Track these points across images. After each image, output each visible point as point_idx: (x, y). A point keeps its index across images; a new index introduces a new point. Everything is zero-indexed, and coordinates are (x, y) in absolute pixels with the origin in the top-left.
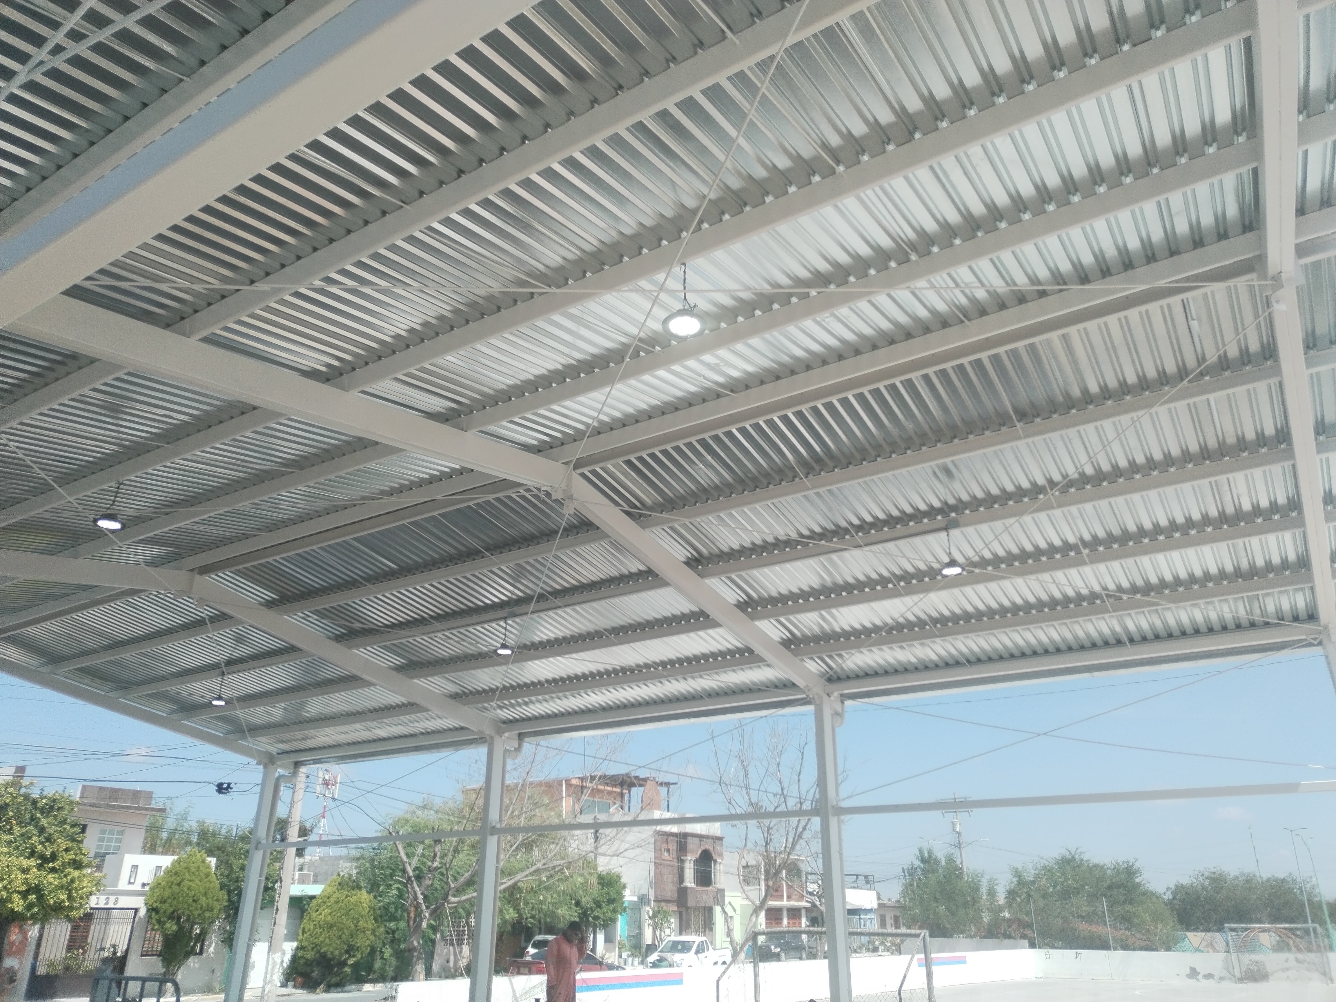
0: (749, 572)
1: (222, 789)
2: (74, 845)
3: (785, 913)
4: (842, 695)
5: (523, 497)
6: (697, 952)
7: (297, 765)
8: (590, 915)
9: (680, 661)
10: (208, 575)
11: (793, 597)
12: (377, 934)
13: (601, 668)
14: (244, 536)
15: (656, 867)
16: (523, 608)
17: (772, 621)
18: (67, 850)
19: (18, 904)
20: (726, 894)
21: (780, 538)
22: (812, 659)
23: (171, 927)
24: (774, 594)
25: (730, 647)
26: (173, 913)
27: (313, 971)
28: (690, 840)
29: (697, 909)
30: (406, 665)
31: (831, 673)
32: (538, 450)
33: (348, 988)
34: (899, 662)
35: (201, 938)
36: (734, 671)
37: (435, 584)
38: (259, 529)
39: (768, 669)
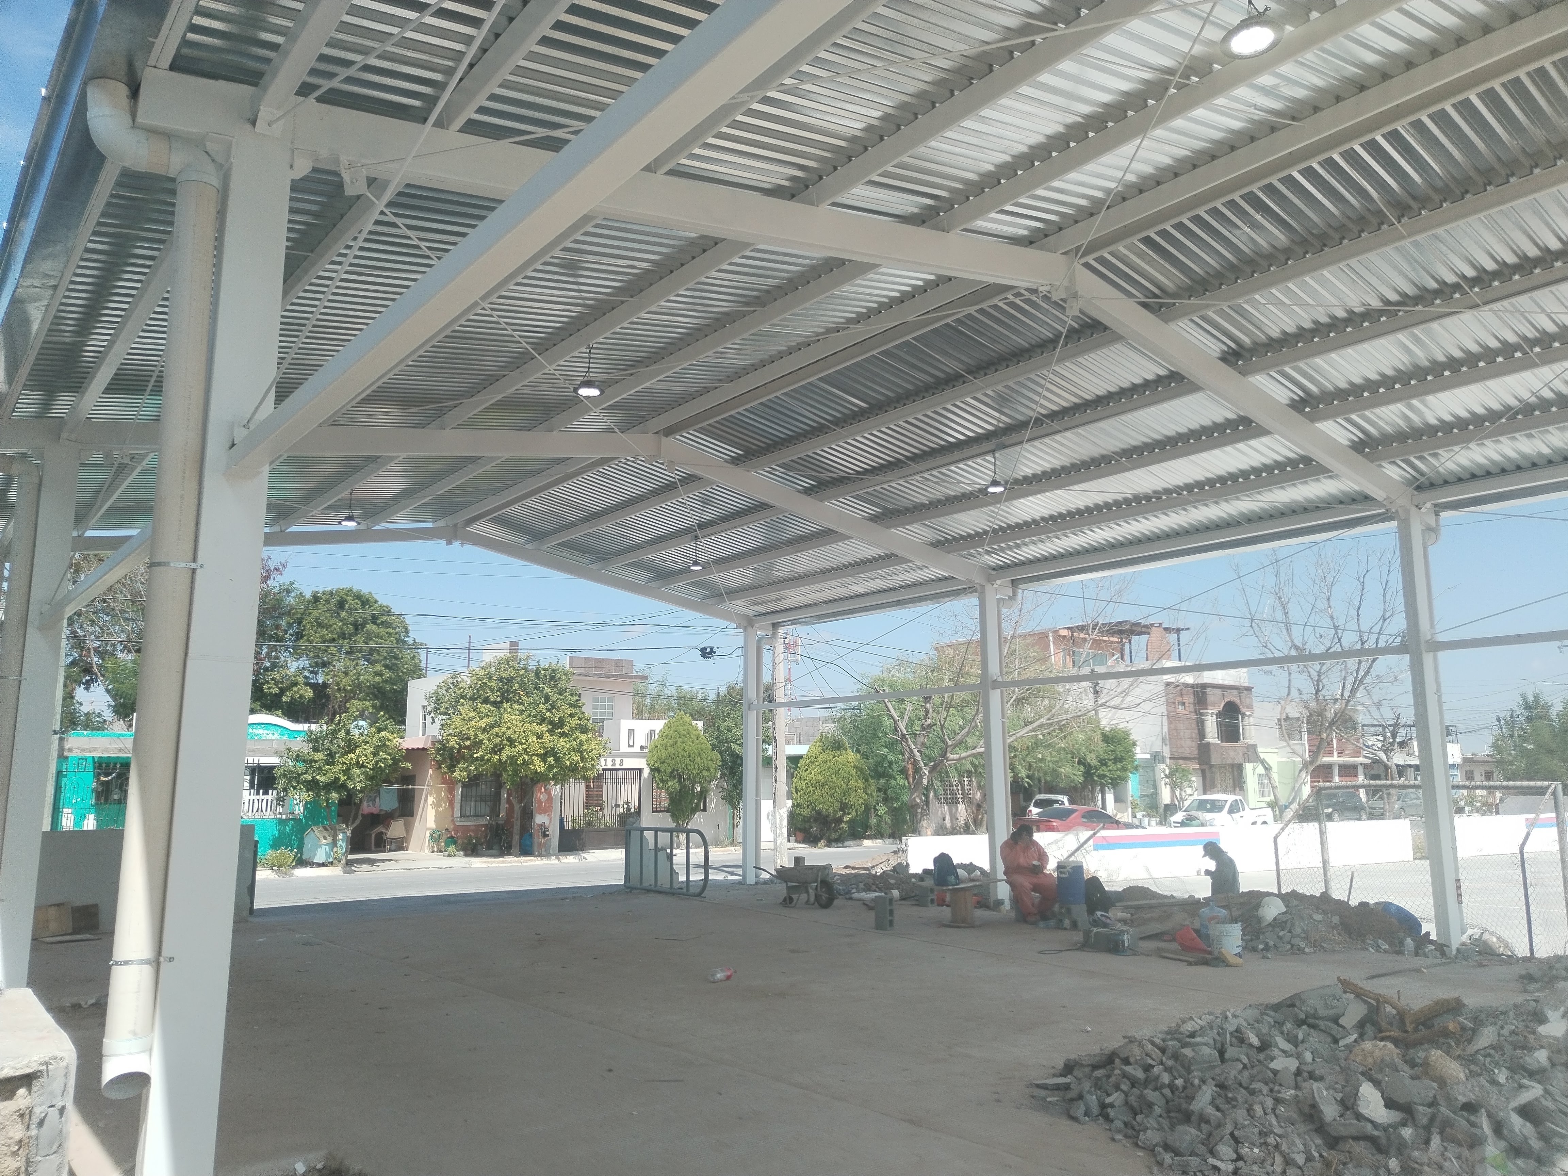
0: (1309, 361)
1: (707, 653)
2: (577, 710)
3: (1336, 770)
4: (1435, 505)
5: (1012, 305)
6: (1231, 812)
7: (775, 626)
8: (1094, 773)
9: (1211, 482)
10: (673, 436)
11: (1371, 385)
12: (869, 792)
13: (1109, 498)
14: (706, 390)
15: (1170, 722)
16: (1015, 437)
17: (1339, 420)
18: (571, 716)
19: (539, 766)
20: (1259, 750)
21: (1356, 310)
22: (1394, 463)
23: (674, 784)
24: (1343, 385)
25: (1279, 458)
26: (672, 772)
27: (812, 828)
28: (1209, 691)
29: (1222, 766)
30: (883, 514)
31: (1423, 479)
32: (1030, 241)
33: (847, 843)
34: (1524, 456)
35: (703, 795)
36: (1282, 488)
37: (911, 420)
38: (720, 380)
39: (1331, 481)
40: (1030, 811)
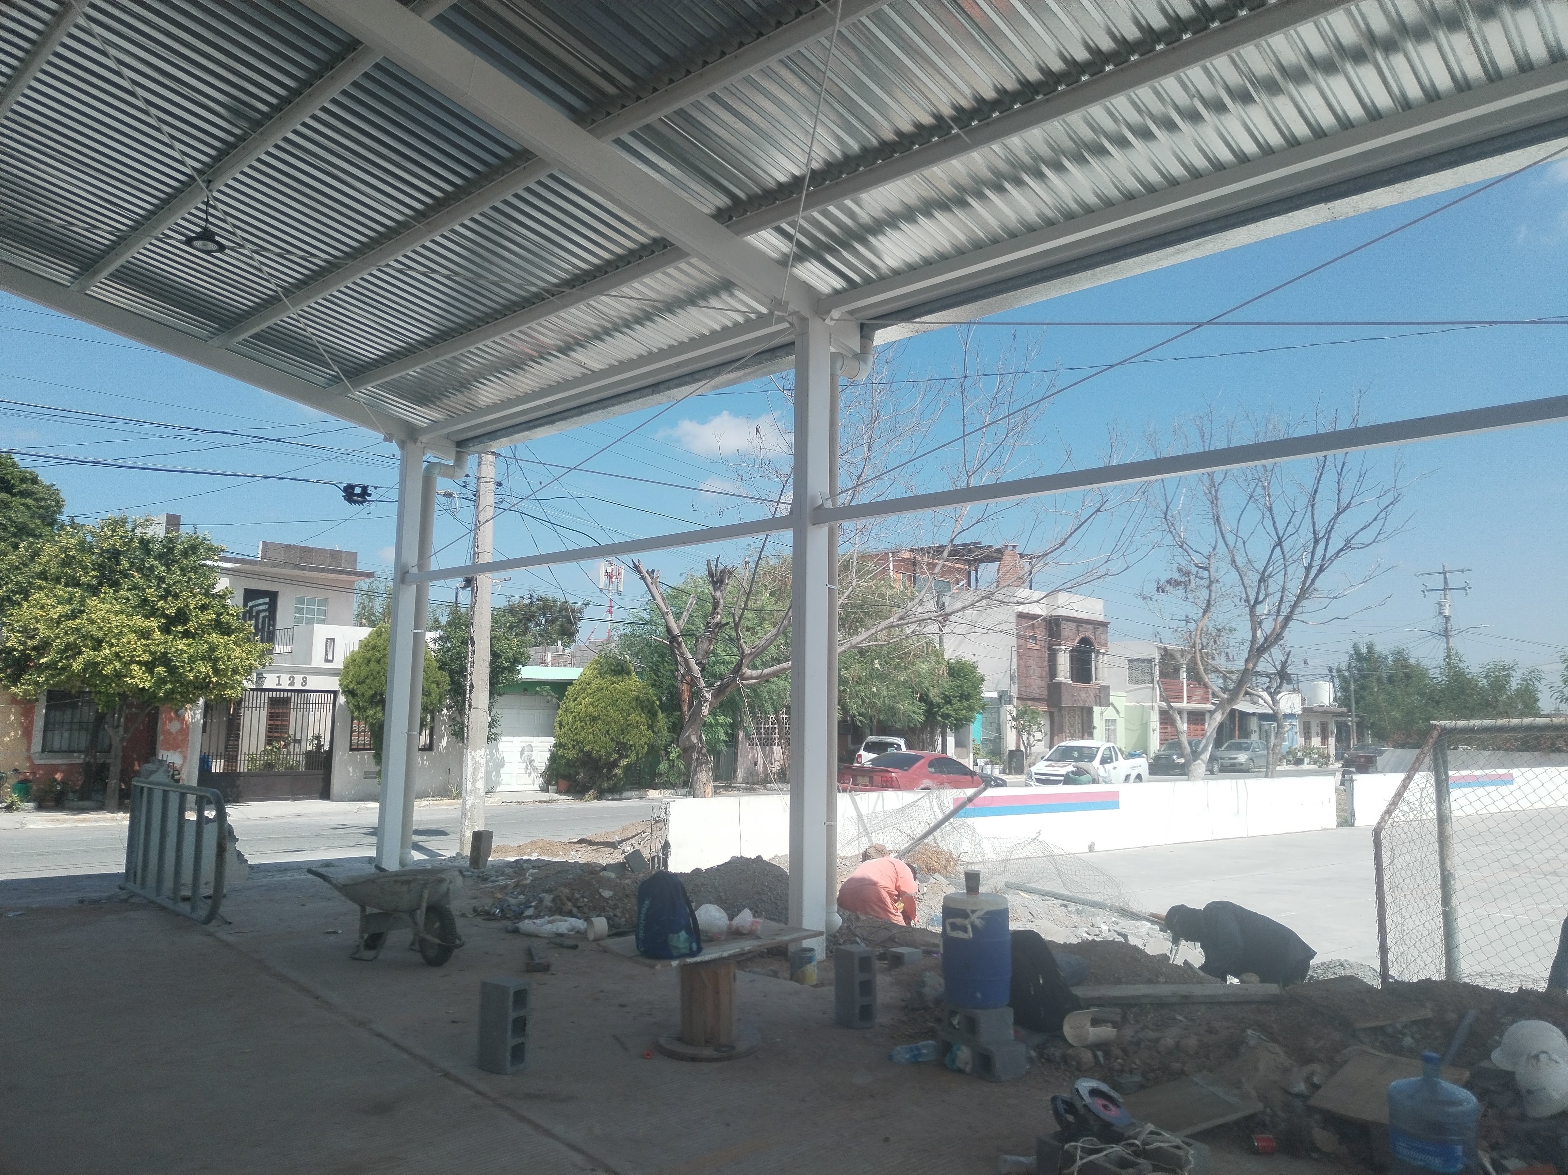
1: (353, 494)
8: (936, 712)
15: (1020, 657)
20: (1110, 692)
27: (578, 774)
28: (1064, 625)
29: (1072, 709)
33: (626, 794)
40: (860, 756)
